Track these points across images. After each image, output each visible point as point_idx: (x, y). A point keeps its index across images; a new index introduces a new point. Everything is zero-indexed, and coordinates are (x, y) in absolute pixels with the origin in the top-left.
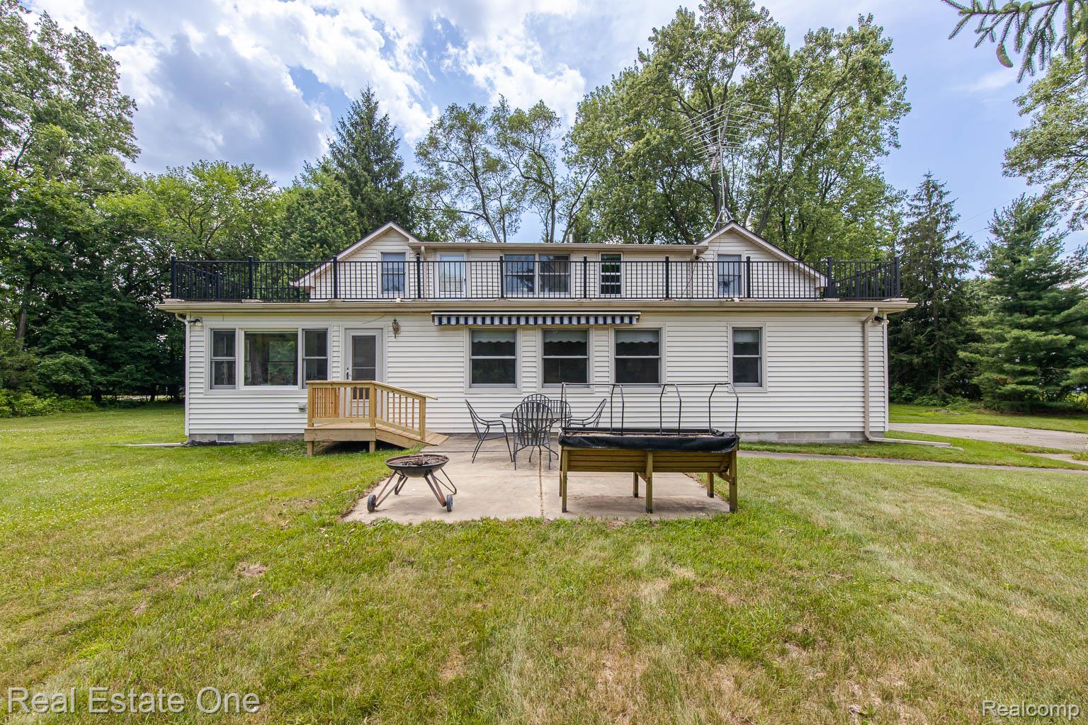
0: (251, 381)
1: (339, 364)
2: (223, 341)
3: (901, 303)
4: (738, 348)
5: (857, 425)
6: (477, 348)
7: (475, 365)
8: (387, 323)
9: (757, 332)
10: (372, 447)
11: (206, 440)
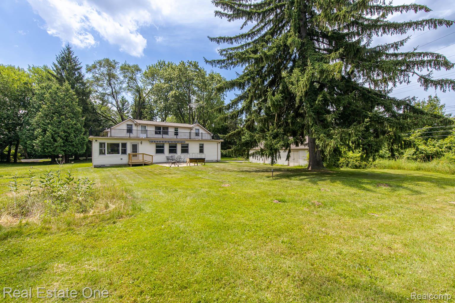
0: (109, 153)
1: (129, 150)
2: (102, 145)
3: (222, 141)
4: (200, 147)
5: (216, 159)
6: (157, 147)
7: (157, 150)
8: (140, 142)
9: (203, 144)
10: (143, 165)
11: (98, 166)
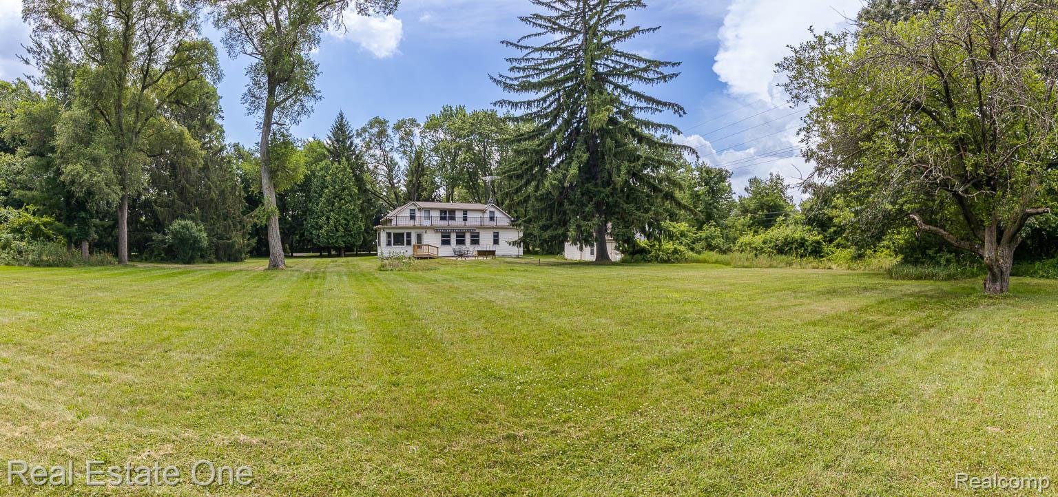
0: (395, 244)
1: (414, 240)
4: (494, 236)
6: (443, 237)
7: (442, 241)
8: (424, 230)
9: (498, 233)
10: (429, 258)
